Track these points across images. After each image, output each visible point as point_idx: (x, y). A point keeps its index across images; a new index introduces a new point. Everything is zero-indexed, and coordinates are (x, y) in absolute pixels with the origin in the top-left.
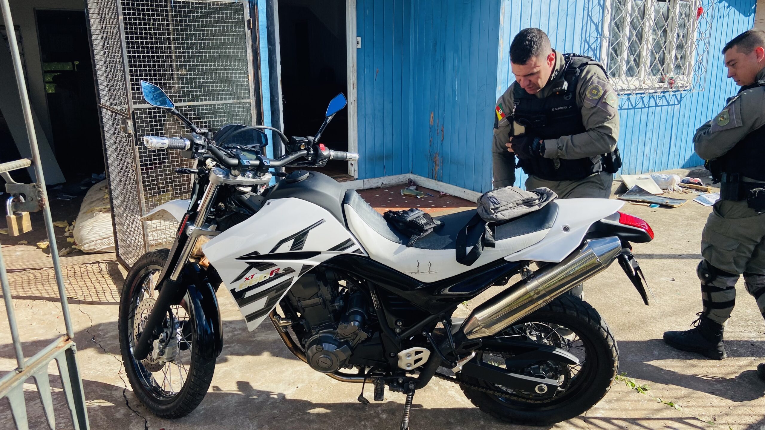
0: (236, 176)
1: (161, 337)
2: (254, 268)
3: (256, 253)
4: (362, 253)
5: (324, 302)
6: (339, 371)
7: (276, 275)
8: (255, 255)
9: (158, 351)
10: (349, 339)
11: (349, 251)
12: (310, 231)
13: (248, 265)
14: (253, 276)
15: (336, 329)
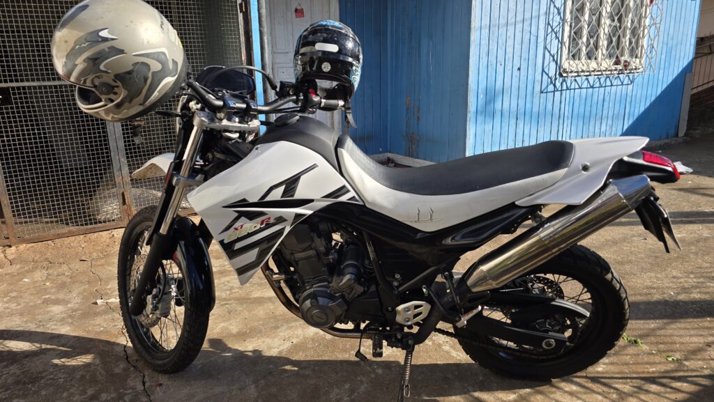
0: (221, 120)
1: (154, 293)
2: (243, 218)
3: (244, 200)
4: (357, 201)
5: (318, 254)
6: (335, 326)
7: (267, 224)
8: (243, 203)
9: (151, 306)
10: (345, 293)
11: (344, 198)
12: (302, 177)
13: (237, 214)
14: (242, 226)
15: (331, 283)
